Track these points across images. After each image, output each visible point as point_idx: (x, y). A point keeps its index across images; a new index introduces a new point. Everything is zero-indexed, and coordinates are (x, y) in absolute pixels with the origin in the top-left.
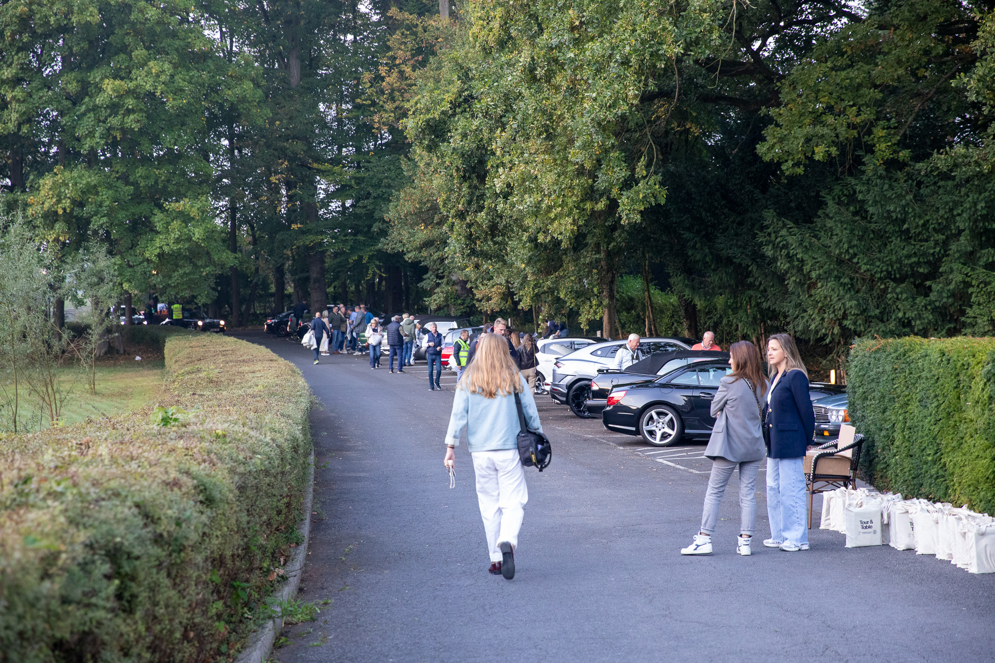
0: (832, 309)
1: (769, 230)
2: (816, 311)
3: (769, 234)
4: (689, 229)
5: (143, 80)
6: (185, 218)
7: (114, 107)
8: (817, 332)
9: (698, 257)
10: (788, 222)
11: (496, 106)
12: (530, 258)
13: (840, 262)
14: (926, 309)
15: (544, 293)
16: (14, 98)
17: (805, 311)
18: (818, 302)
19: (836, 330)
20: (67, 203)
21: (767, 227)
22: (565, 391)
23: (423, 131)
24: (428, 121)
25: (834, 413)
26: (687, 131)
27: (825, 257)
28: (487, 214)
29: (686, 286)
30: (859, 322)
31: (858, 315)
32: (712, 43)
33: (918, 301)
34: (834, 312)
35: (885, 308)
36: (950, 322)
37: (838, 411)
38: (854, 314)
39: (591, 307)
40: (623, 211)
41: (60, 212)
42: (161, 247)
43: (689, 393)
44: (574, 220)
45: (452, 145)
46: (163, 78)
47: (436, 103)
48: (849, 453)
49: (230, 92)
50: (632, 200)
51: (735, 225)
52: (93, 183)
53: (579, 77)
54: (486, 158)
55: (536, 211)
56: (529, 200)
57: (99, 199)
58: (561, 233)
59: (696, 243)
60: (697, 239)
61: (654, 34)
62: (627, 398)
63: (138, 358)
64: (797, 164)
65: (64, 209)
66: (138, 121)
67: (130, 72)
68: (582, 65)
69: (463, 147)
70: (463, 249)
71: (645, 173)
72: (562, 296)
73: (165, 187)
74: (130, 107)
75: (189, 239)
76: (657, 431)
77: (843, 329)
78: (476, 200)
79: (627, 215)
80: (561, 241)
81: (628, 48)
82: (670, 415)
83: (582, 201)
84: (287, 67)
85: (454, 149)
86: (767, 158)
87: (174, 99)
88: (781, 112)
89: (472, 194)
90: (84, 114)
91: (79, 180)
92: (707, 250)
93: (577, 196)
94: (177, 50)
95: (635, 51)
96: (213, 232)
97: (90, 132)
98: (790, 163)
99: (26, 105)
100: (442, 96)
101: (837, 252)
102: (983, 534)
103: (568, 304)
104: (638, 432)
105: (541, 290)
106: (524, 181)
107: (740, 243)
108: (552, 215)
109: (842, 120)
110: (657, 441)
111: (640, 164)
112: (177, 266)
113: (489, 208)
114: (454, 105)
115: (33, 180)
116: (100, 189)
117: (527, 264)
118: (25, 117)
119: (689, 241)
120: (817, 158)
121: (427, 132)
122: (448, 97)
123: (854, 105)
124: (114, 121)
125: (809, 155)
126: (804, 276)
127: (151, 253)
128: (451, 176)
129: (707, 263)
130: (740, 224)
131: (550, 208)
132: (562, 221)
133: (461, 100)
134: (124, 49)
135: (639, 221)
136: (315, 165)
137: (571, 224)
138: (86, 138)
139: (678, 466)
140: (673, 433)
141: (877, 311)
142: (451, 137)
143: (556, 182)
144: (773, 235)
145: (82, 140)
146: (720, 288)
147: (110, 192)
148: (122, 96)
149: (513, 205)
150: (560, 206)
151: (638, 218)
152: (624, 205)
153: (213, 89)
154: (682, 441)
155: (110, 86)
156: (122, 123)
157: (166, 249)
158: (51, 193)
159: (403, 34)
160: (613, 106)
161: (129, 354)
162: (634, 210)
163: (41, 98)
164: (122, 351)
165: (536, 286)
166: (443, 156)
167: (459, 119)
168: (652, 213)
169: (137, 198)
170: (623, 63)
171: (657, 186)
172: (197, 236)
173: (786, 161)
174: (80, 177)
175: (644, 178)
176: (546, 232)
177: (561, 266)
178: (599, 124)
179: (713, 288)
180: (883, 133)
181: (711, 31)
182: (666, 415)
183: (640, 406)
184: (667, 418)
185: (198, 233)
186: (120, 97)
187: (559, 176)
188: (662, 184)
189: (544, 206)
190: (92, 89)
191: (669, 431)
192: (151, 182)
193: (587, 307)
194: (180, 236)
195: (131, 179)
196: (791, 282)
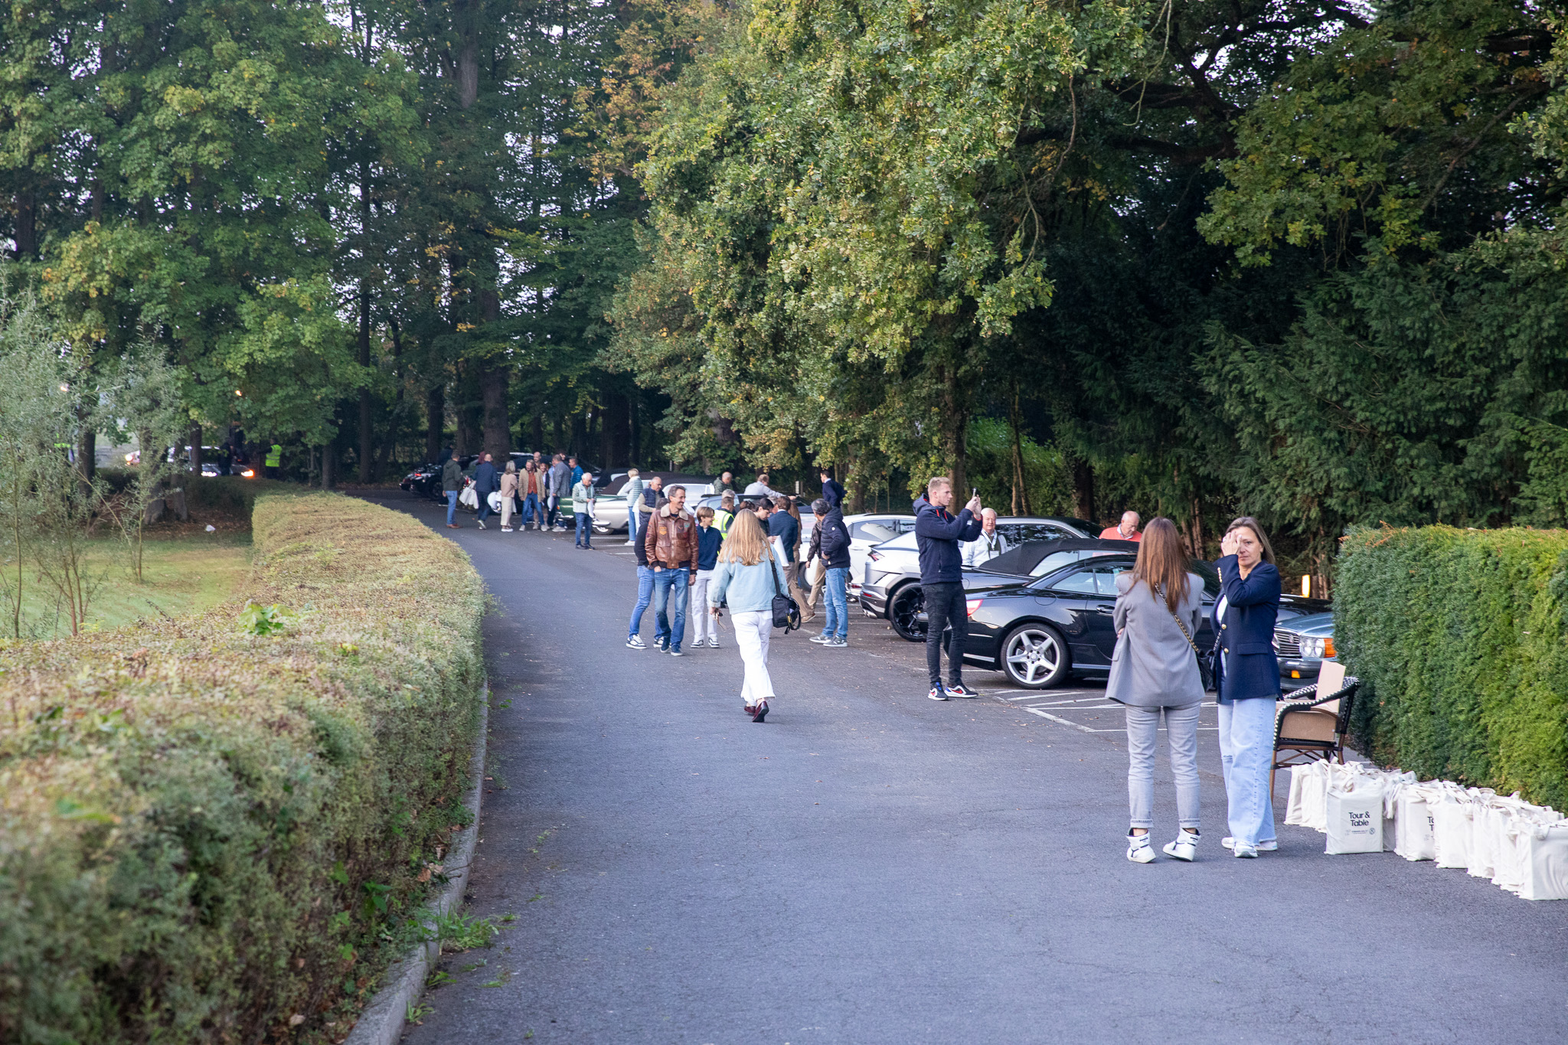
0: (1308, 480)
1: (1212, 353)
2: (1284, 482)
3: (1213, 359)
4: (1084, 348)
5: (229, 90)
6: (291, 309)
7: (182, 131)
8: (1283, 514)
9: (1099, 391)
10: (1243, 340)
11: (788, 146)
12: (834, 387)
13: (1323, 405)
14: (1457, 482)
15: (854, 442)
16: (24, 111)
17: (1266, 482)
18: (1286, 468)
19: (1314, 513)
20: (104, 280)
21: (1210, 348)
22: (885, 598)
23: (671, 181)
24: (678, 167)
25: (1309, 642)
26: (1086, 193)
27: (1299, 397)
28: (768, 316)
29: (1079, 437)
30: (1351, 501)
31: (1349, 490)
32: (1133, 55)
33: (1444, 470)
34: (1311, 484)
35: (1392, 481)
36: (1494, 504)
37: (1315, 640)
38: (1343, 489)
39: (928, 466)
40: (983, 316)
41: (94, 294)
42: (251, 355)
43: (1081, 605)
44: (906, 328)
45: (717, 205)
46: (261, 87)
47: (692, 137)
48: (1334, 707)
49: (366, 112)
50: (999, 299)
51: (1158, 343)
52: (146, 250)
53: (920, 103)
54: (769, 228)
55: (846, 313)
56: (836, 294)
57: (155, 275)
58: (884, 349)
59: (1096, 370)
60: (1098, 364)
61: (1041, 38)
62: (982, 610)
63: (210, 528)
64: (1260, 250)
65: (100, 290)
66: (220, 154)
67: (209, 76)
68: (926, 84)
69: (733, 208)
70: (729, 369)
71: (1020, 257)
72: (882, 448)
73: (259, 260)
74: (208, 131)
75: (296, 343)
76: (1029, 664)
77: (1326, 511)
78: (752, 293)
79: (990, 322)
80: (885, 361)
81: (999, 59)
82: (1050, 640)
83: (919, 298)
84: (455, 74)
85: (719, 211)
86: (1213, 239)
87: (278, 121)
88: (1237, 166)
89: (745, 284)
90: (135, 140)
91: (123, 245)
92: (1113, 382)
93: (911, 291)
94: (284, 43)
95: (1011, 63)
96: (333, 331)
97: (144, 169)
98: (1250, 248)
99: (43, 123)
100: (702, 127)
101: (1319, 389)
102: (1544, 839)
103: (892, 460)
104: (998, 665)
105: (850, 438)
106: (829, 264)
107: (1165, 372)
108: (871, 320)
109: (1333, 181)
110: (1029, 680)
111: (1012, 243)
112: (275, 385)
113: (772, 306)
114: (721, 142)
115: (51, 242)
116: (156, 259)
117: (830, 396)
118: (41, 143)
119: (1084, 366)
120: (1291, 240)
121: (677, 183)
122: (712, 129)
123: (1351, 159)
124: (182, 153)
125: (1280, 235)
126: (1267, 426)
127: (235, 363)
128: (714, 253)
129: (1112, 401)
130: (1166, 341)
131: (868, 309)
132: (887, 330)
133: (732, 134)
134: (201, 39)
135: (1008, 333)
136: (497, 232)
137: (901, 335)
138: (136, 178)
139: (1061, 721)
140: (1054, 668)
141: (1380, 485)
142: (715, 192)
143: (880, 268)
144: (1219, 361)
145: (131, 181)
146: (1131, 442)
147: (173, 265)
148: (195, 113)
149: (810, 303)
150: (884, 305)
151: (1006, 328)
152: (986, 306)
153: (339, 107)
154: (1068, 680)
155: (176, 96)
156: (195, 156)
157: (259, 357)
158: (79, 263)
159: (641, 27)
160: (974, 149)
161: (195, 522)
162: (1001, 315)
163: (66, 113)
164: (184, 516)
165: (841, 431)
166: (701, 222)
167: (728, 165)
168: (1029, 320)
169: (216, 275)
170: (990, 83)
171: (1039, 279)
172: (308, 337)
173: (1243, 244)
174: (125, 240)
175: (1018, 264)
176: (861, 347)
177: (883, 400)
178: (951, 178)
179: (1121, 441)
180: (1396, 204)
181: (1131, 36)
182: (1044, 639)
183: (1003, 625)
184: (1045, 645)
185: (309, 334)
186: (193, 114)
187: (884, 259)
188: (1046, 275)
189: (858, 305)
190: (148, 102)
191: (1048, 665)
192: (238, 250)
193: (922, 467)
194: (281, 338)
195: (207, 244)
196: (1245, 436)
